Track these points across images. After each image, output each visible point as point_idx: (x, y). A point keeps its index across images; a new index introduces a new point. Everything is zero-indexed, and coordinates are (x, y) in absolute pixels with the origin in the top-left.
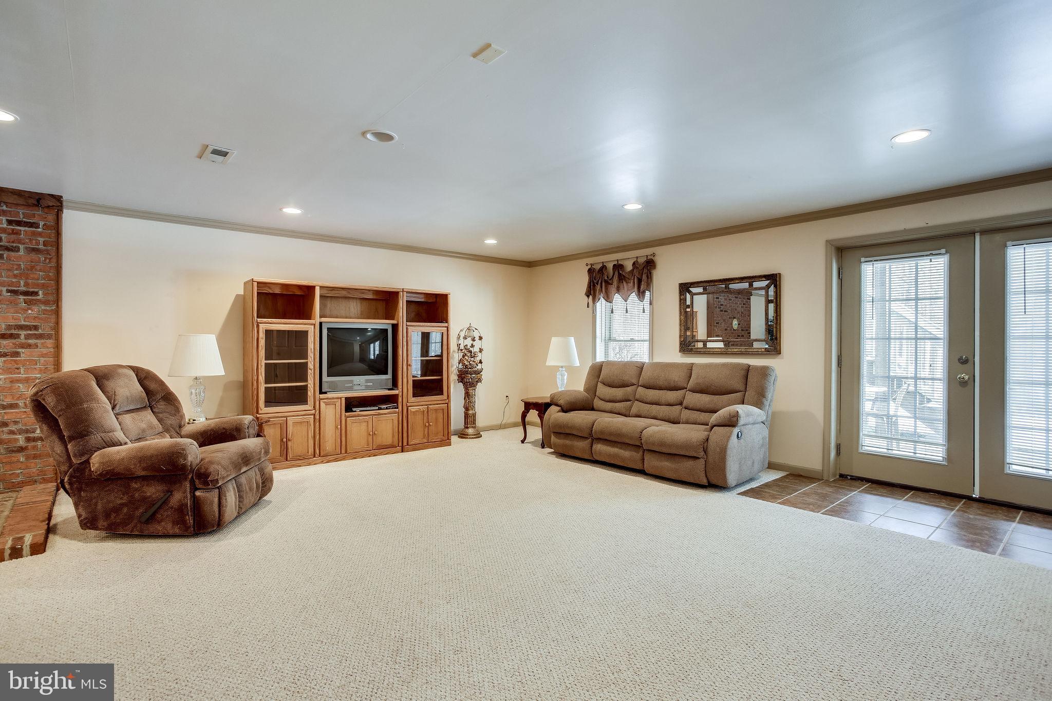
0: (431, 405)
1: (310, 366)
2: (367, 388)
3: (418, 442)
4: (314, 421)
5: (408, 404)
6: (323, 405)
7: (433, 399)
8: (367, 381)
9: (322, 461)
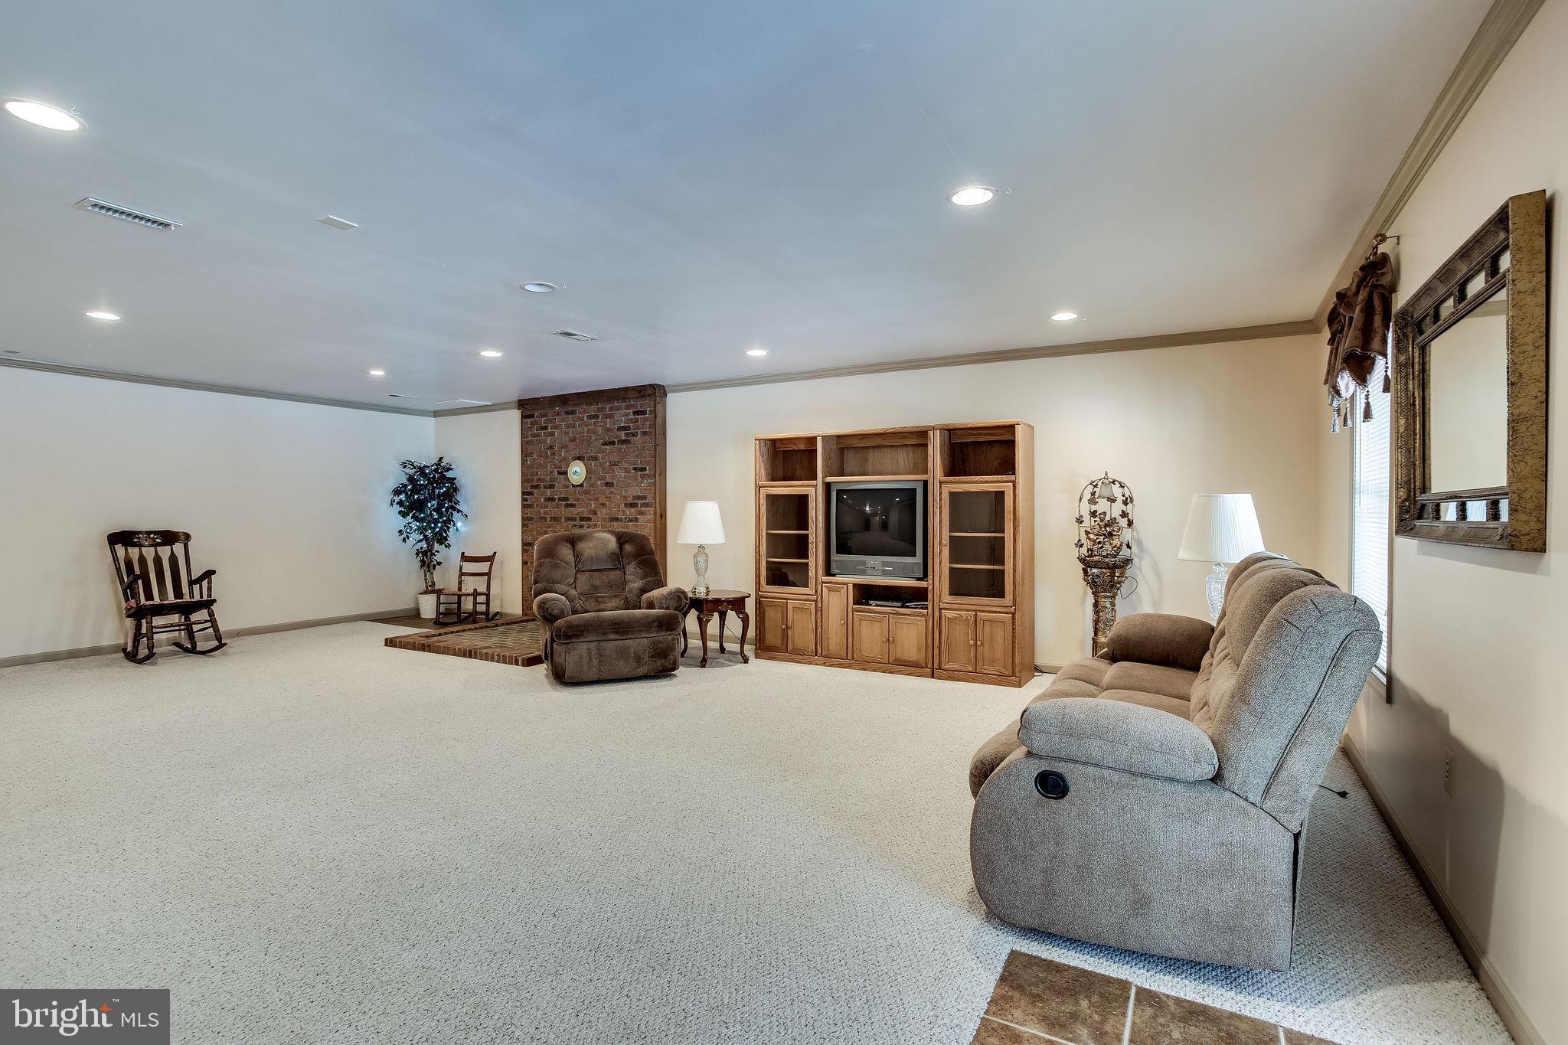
0: (983, 611)
1: (811, 539)
2: (885, 573)
3: (956, 667)
4: (816, 610)
5: (942, 606)
6: (825, 590)
7: (990, 603)
8: (885, 564)
9: (825, 663)
